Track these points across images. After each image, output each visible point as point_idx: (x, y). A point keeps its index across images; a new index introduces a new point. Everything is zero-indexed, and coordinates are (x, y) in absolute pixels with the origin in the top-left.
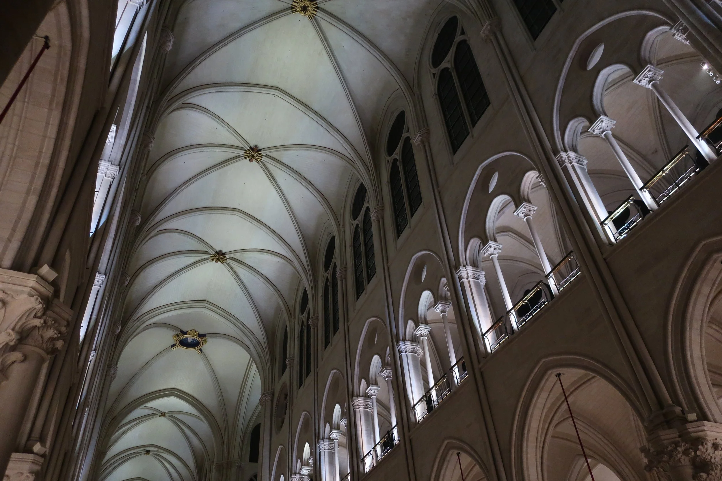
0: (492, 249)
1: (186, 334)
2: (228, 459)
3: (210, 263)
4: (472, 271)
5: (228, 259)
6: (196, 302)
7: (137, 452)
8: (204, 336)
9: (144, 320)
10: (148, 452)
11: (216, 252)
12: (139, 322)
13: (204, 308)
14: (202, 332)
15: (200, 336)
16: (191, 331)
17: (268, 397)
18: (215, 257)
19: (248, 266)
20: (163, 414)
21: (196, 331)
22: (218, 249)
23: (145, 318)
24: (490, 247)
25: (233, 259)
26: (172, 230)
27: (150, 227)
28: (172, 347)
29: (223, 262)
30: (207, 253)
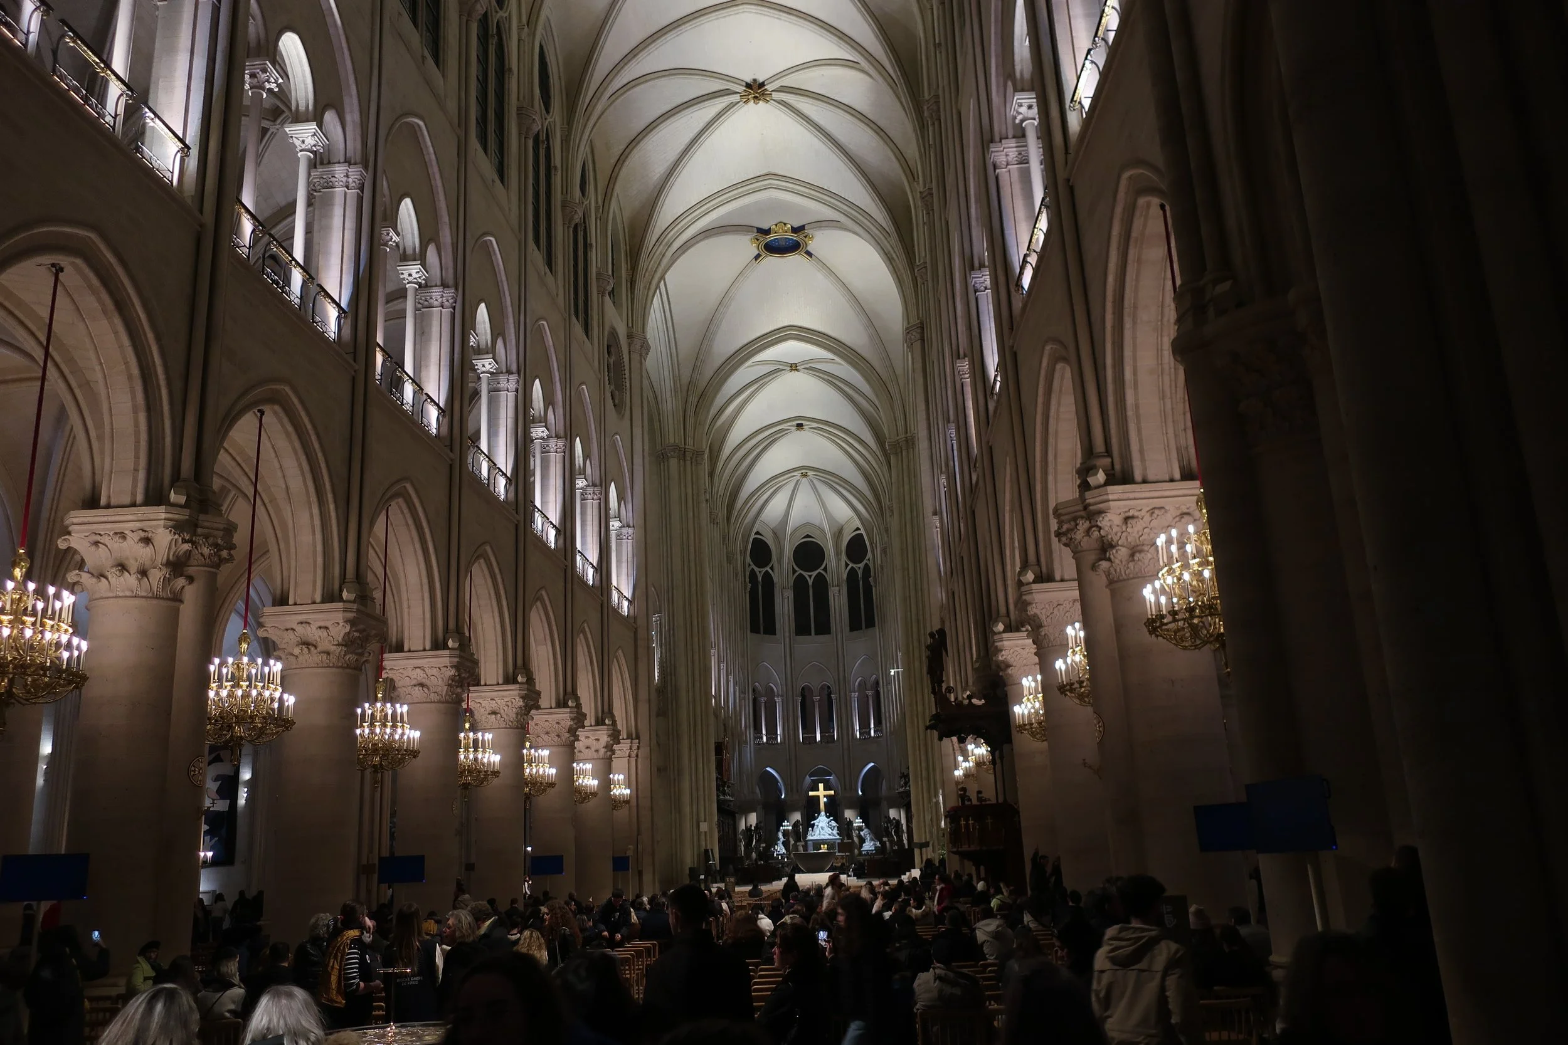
0: (1023, 110)
1: (770, 234)
2: (906, 433)
3: (743, 109)
4: (1015, 149)
5: (773, 93)
6: (752, 181)
7: (781, 430)
8: (801, 229)
9: (669, 241)
10: (800, 426)
11: (748, 86)
12: (661, 247)
13: (771, 189)
14: (796, 225)
15: (795, 230)
16: (776, 225)
17: (914, 333)
18: (749, 95)
19: (815, 96)
20: (794, 367)
21: (785, 224)
22: (749, 80)
23: (667, 238)
24: (1021, 105)
25: (783, 89)
26: (648, 77)
27: (587, 101)
28: (756, 260)
29: (768, 99)
30: (727, 92)
